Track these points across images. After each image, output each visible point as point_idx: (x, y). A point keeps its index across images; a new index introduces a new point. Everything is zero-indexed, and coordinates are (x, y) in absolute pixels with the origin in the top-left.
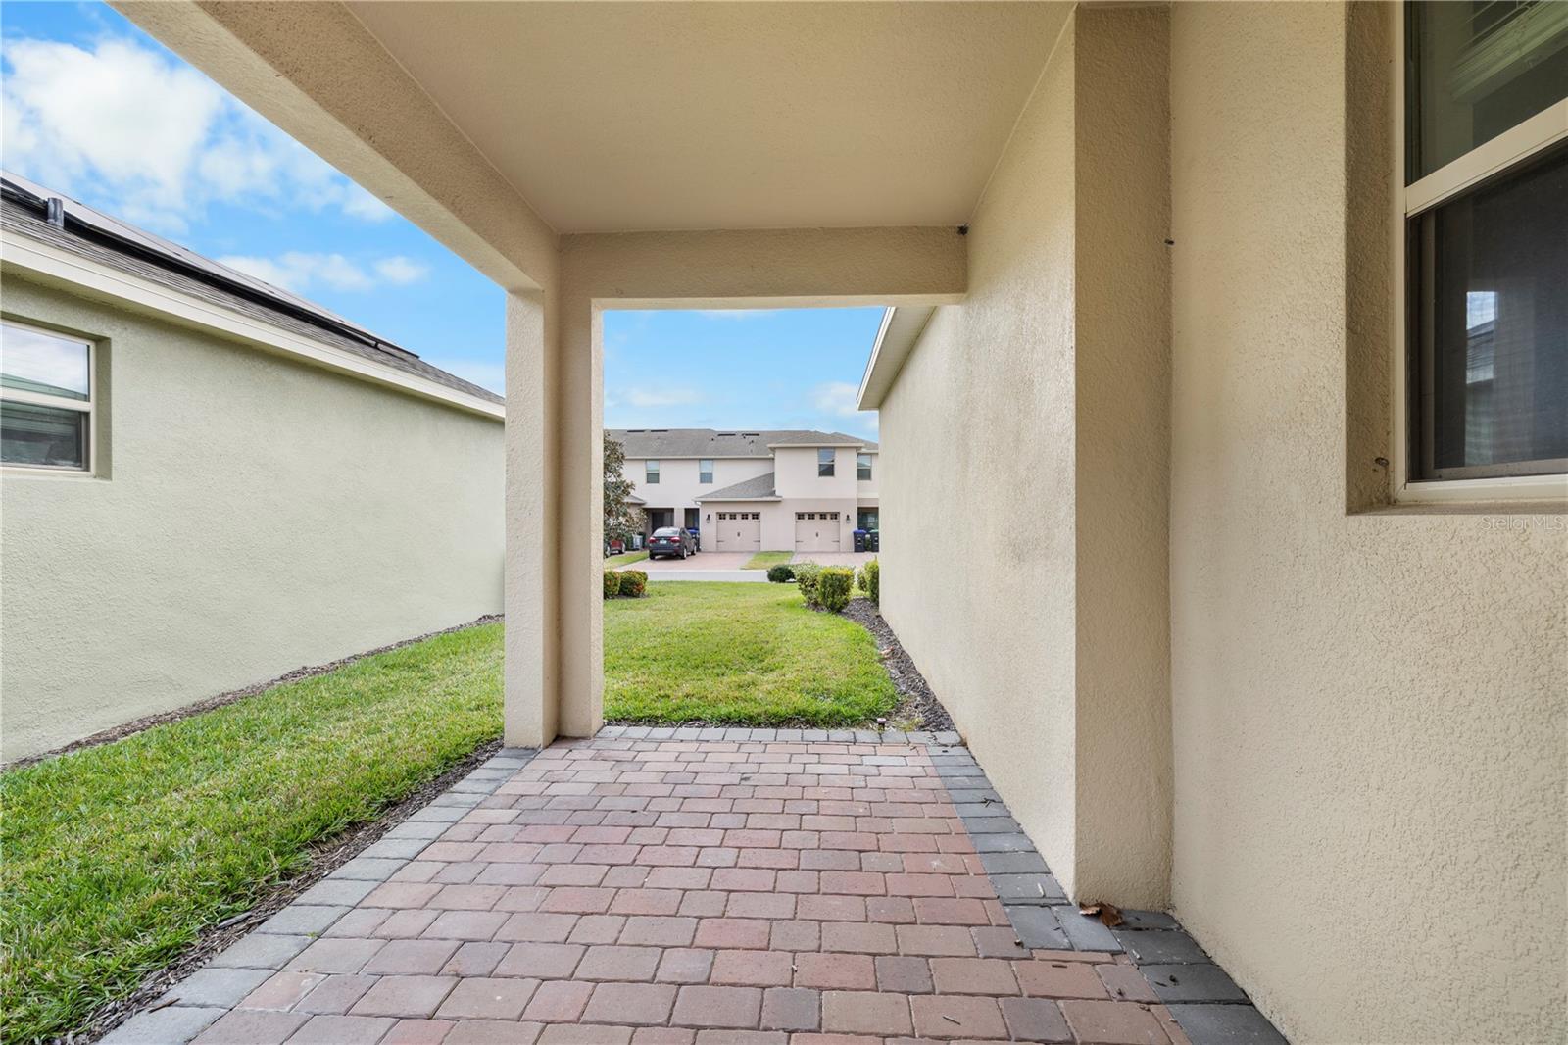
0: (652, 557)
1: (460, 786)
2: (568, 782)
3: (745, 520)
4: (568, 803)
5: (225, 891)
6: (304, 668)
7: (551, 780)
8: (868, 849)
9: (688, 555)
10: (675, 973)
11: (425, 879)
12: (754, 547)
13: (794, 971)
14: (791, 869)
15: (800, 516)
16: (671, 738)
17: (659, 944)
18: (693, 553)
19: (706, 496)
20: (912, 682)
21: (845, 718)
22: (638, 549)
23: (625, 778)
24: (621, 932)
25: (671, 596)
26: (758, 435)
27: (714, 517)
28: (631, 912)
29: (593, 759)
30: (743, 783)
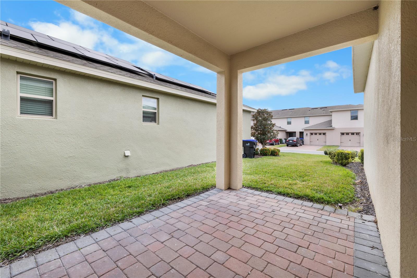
0: (287, 146)
1: (202, 195)
2: (225, 200)
3: (320, 135)
4: (221, 205)
5: (153, 205)
6: (192, 165)
7: (221, 198)
8: (303, 246)
9: (299, 146)
10: (216, 258)
11: (181, 213)
12: (324, 144)
13: (249, 274)
14: (270, 242)
15: (343, 134)
16: (259, 195)
17: (217, 248)
18: (301, 145)
19: (306, 128)
20: (364, 194)
21: (325, 201)
22: (284, 143)
23: (239, 202)
24: (211, 241)
25: (287, 156)
26: (326, 108)
27: (309, 134)
28: (217, 237)
29: (235, 195)
30: (272, 212)
